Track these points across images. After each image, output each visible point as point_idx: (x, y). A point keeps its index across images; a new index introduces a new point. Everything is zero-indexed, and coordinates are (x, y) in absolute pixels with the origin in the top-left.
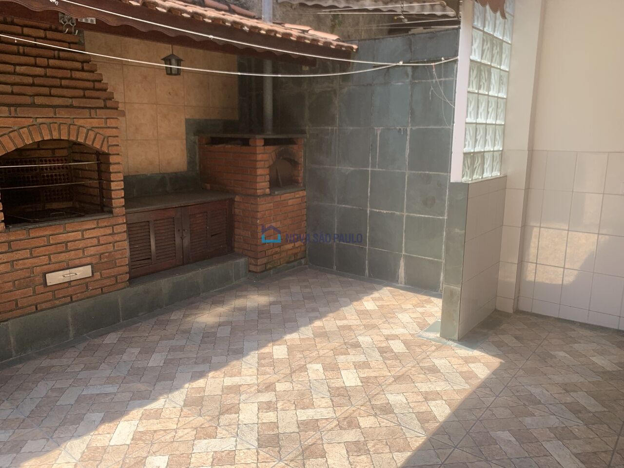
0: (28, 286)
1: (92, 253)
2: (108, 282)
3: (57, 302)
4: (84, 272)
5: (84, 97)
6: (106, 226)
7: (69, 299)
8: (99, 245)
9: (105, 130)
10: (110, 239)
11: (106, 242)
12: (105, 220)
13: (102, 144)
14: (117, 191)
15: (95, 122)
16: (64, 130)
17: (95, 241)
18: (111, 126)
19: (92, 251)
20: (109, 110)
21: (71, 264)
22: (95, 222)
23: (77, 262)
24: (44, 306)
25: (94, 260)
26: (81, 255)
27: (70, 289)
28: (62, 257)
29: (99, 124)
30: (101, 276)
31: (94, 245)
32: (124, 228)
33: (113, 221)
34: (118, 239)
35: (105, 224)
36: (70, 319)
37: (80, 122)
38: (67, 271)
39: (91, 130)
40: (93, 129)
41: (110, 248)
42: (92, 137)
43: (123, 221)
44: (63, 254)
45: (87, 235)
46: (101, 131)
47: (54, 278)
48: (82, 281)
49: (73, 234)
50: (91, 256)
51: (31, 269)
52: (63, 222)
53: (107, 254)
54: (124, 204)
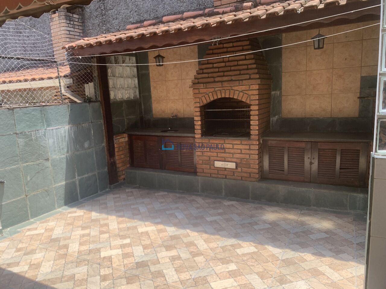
0: (208, 164)
1: (237, 157)
2: (245, 175)
3: (219, 176)
4: (232, 165)
5: (240, 74)
6: (246, 144)
7: (224, 177)
8: (241, 153)
9: (249, 91)
10: (248, 152)
11: (245, 153)
12: (245, 141)
13: (247, 99)
14: (254, 126)
15: (244, 88)
16: (228, 92)
17: (239, 151)
18: (253, 89)
19: (238, 156)
20: (253, 80)
21: (227, 159)
22: (240, 141)
23: (229, 159)
24: (214, 175)
25: (238, 161)
26: (232, 157)
27: (226, 172)
28: (223, 155)
29: (246, 88)
30: (241, 170)
31: (238, 153)
32: (256, 147)
33: (250, 142)
34: (252, 153)
35: (246, 143)
36: (223, 186)
37: (236, 88)
38: (224, 163)
39: (241, 92)
40: (243, 91)
41: (247, 156)
42: (241, 96)
43: (256, 143)
44: (223, 154)
45: (235, 147)
46: (246, 92)
47: (218, 164)
48: (231, 170)
49: (229, 145)
50: (237, 158)
51: (209, 157)
52: (225, 138)
53: (245, 160)
54: (257, 134)
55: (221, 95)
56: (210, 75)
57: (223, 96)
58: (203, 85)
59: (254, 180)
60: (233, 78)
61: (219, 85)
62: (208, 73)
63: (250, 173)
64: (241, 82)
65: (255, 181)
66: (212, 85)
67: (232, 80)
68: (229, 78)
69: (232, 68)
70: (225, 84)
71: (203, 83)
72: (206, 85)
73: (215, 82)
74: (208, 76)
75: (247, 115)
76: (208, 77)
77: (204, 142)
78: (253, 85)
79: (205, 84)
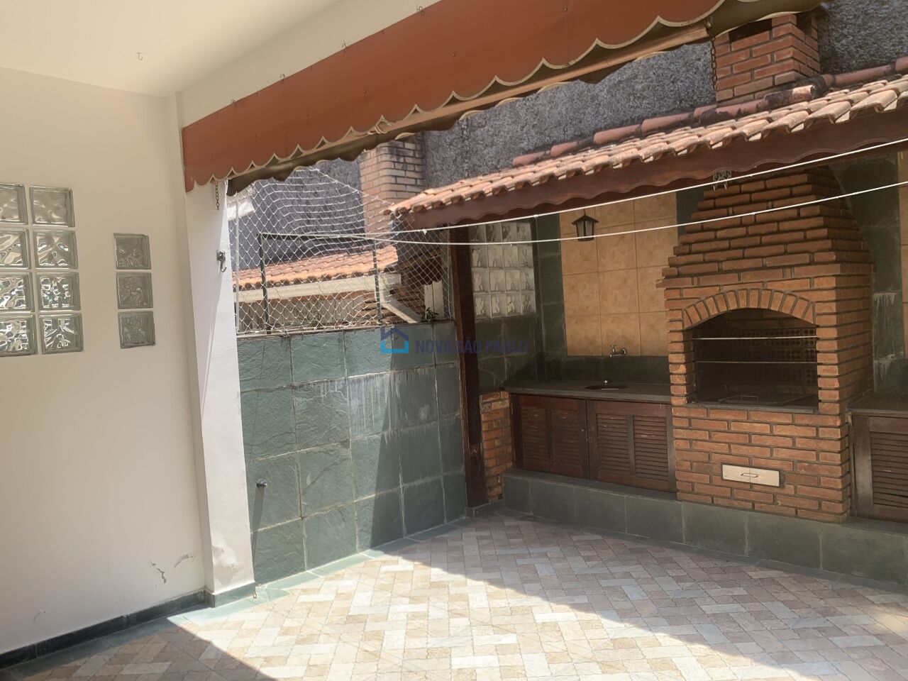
0: (705, 473)
1: (783, 456)
2: (806, 504)
3: (736, 503)
4: (769, 478)
5: (786, 253)
6: (808, 425)
7: (749, 505)
8: (794, 448)
9: (810, 293)
10: (812, 444)
11: (805, 447)
12: (803, 416)
13: (805, 313)
14: (827, 379)
15: (796, 285)
16: (754, 295)
17: (789, 442)
18: (821, 287)
19: (784, 453)
20: (818, 267)
21: (755, 461)
22: (790, 416)
23: (762, 462)
24: (720, 501)
25: (787, 467)
26: (768, 455)
27: (752, 494)
28: (744, 450)
29: (802, 287)
30: (796, 492)
31: (786, 445)
32: (836, 434)
33: (817, 420)
34: (825, 448)
35: (806, 422)
36: (746, 529)
37: (776, 286)
38: (747, 470)
39: (790, 295)
40: (793, 293)
41: (811, 457)
42: (791, 304)
43: (835, 422)
44: (746, 448)
45: (778, 430)
46: (804, 295)
47: (732, 473)
48: (767, 489)
49: (759, 425)
50: (783, 459)
51: (709, 454)
52: (749, 408)
53: (806, 464)
54: (838, 399)
55: (738, 303)
56: (708, 257)
57: (743, 305)
58: (690, 279)
59: (831, 518)
60: (767, 262)
61: (733, 278)
62: (704, 252)
63: (819, 501)
64: (788, 270)
65: (833, 523)
66: (713, 280)
67: (764, 268)
68: (758, 263)
69: (765, 239)
70: (747, 277)
71: (691, 276)
72: (699, 280)
73: (720, 272)
74: (704, 260)
75: (807, 352)
76: (704, 262)
77: (693, 415)
78: (821, 279)
79: (695, 279)
